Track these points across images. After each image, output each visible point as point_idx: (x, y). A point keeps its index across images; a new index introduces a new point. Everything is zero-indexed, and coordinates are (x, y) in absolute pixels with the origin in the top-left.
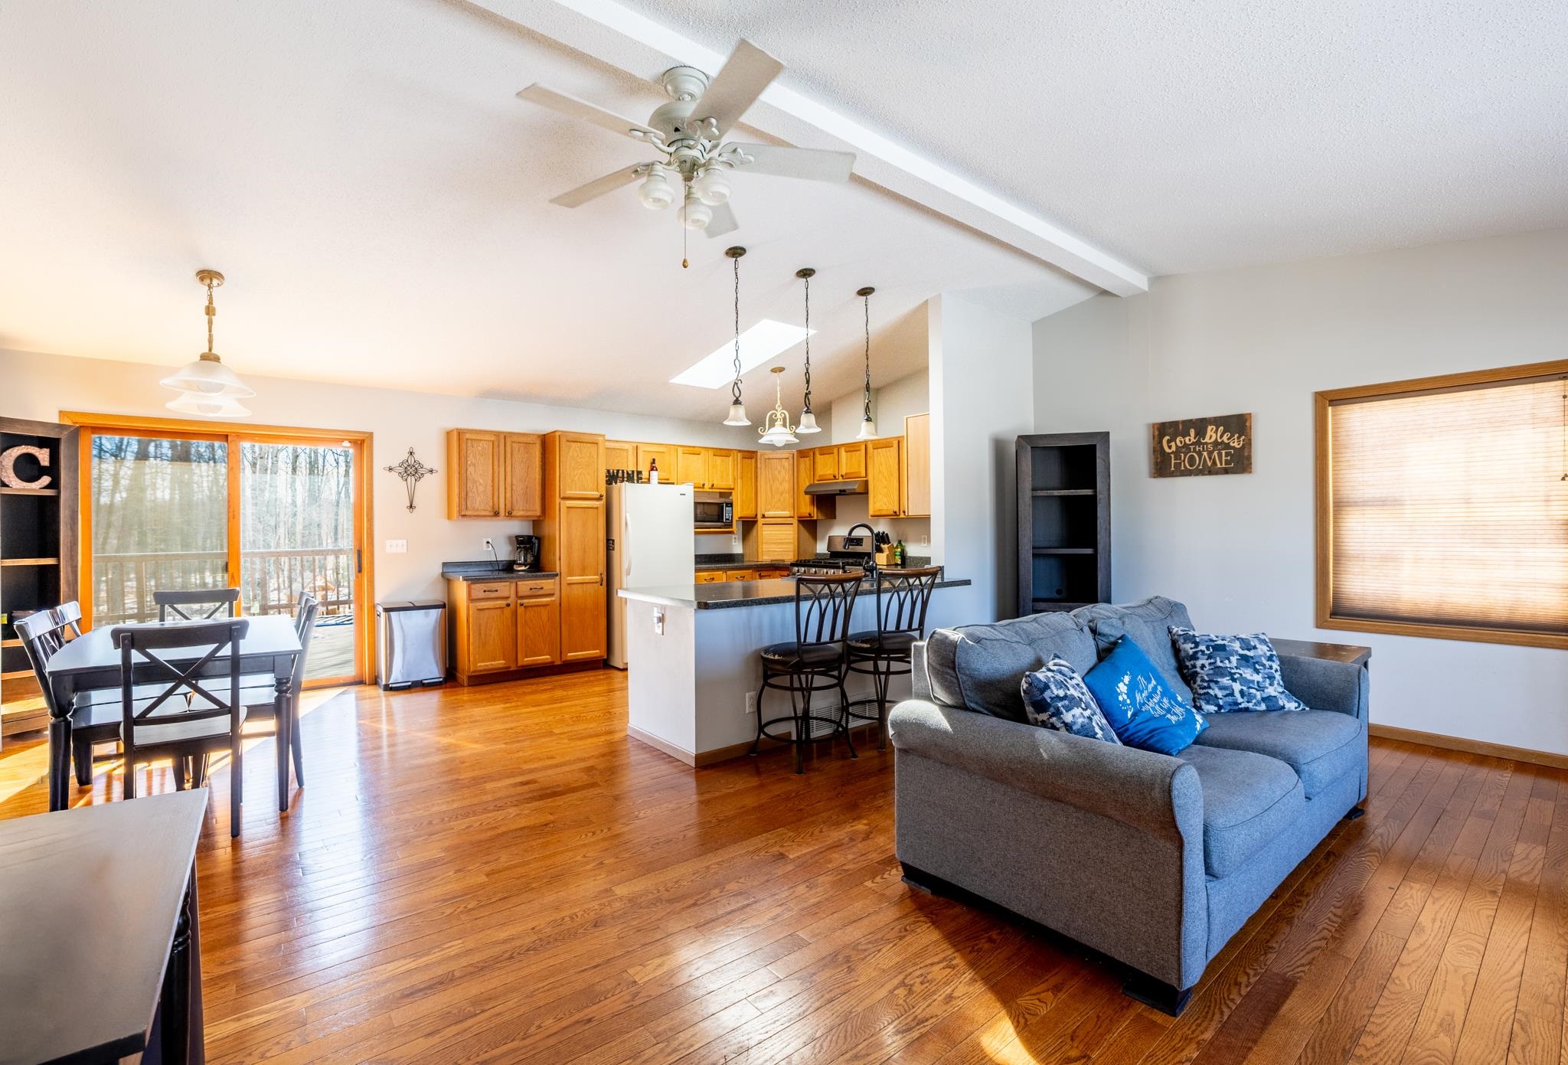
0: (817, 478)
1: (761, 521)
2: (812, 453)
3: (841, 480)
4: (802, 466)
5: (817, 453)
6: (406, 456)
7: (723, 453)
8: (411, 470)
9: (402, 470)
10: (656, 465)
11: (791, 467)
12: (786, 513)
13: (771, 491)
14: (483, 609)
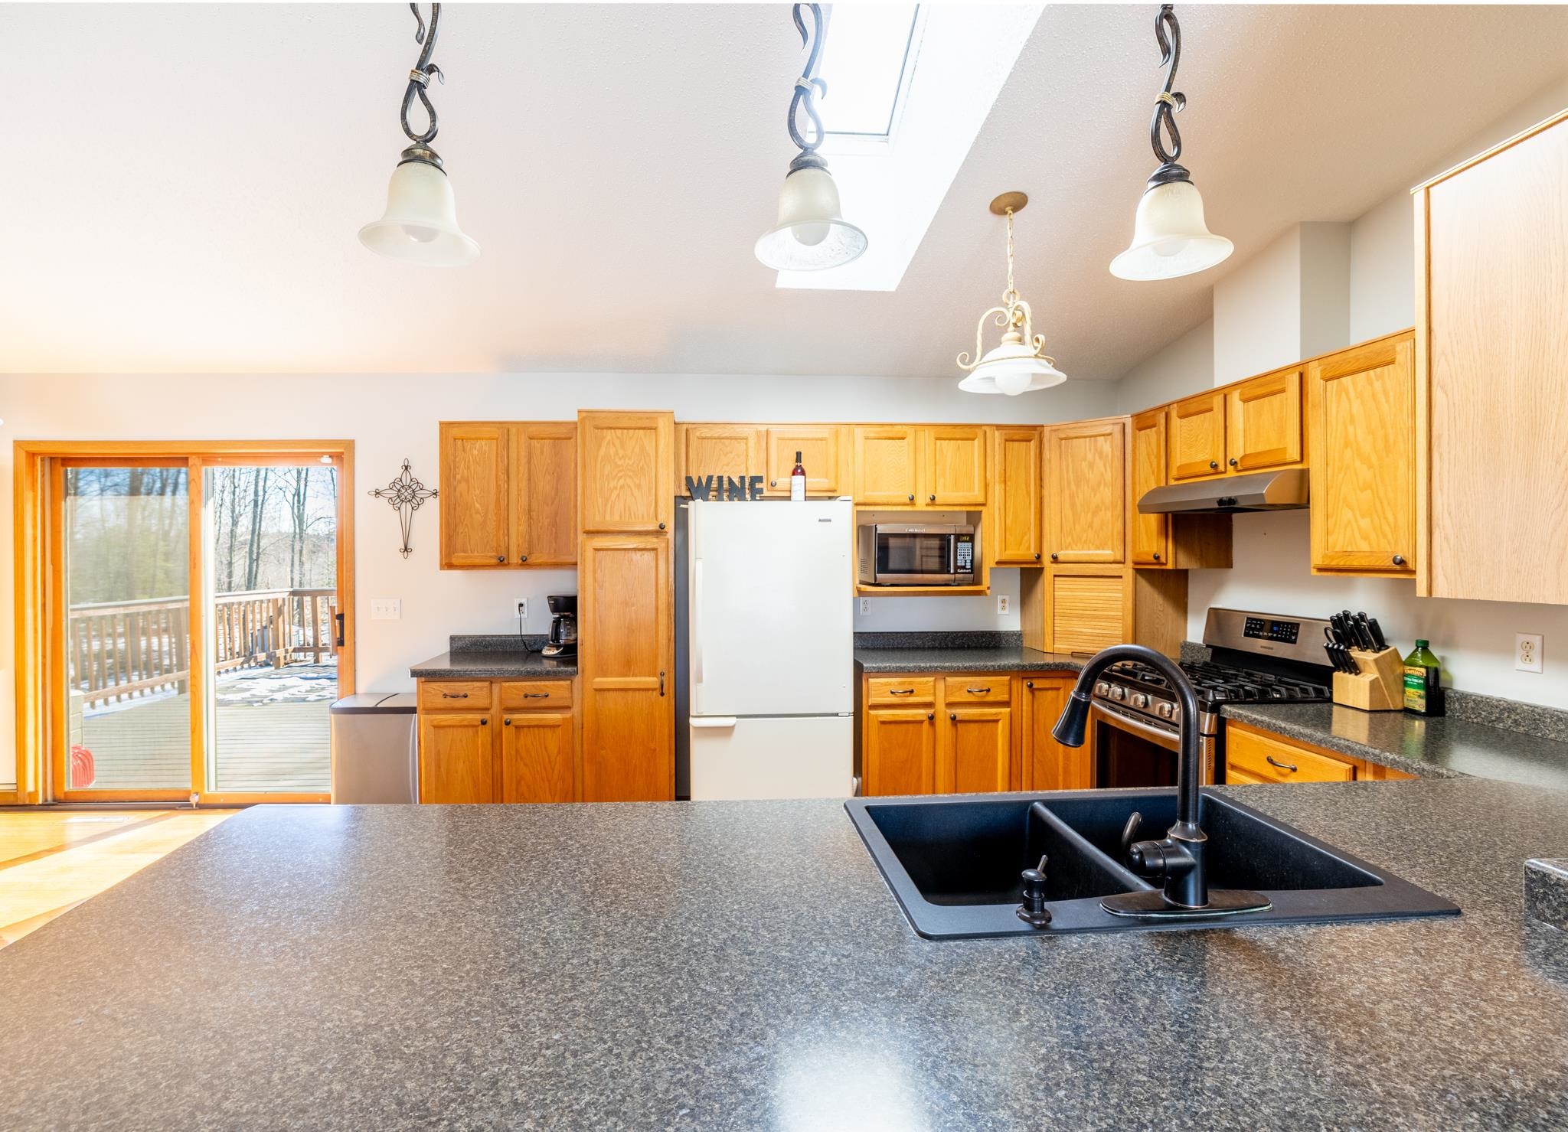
0: (1174, 473)
1: (1050, 569)
2: (1161, 418)
3: (1231, 473)
4: (1142, 447)
5: (1174, 414)
6: (398, 472)
7: (958, 433)
8: (406, 493)
9: (393, 493)
10: (804, 464)
11: (1119, 454)
12: (1107, 553)
13: (1073, 505)
14: (444, 727)
